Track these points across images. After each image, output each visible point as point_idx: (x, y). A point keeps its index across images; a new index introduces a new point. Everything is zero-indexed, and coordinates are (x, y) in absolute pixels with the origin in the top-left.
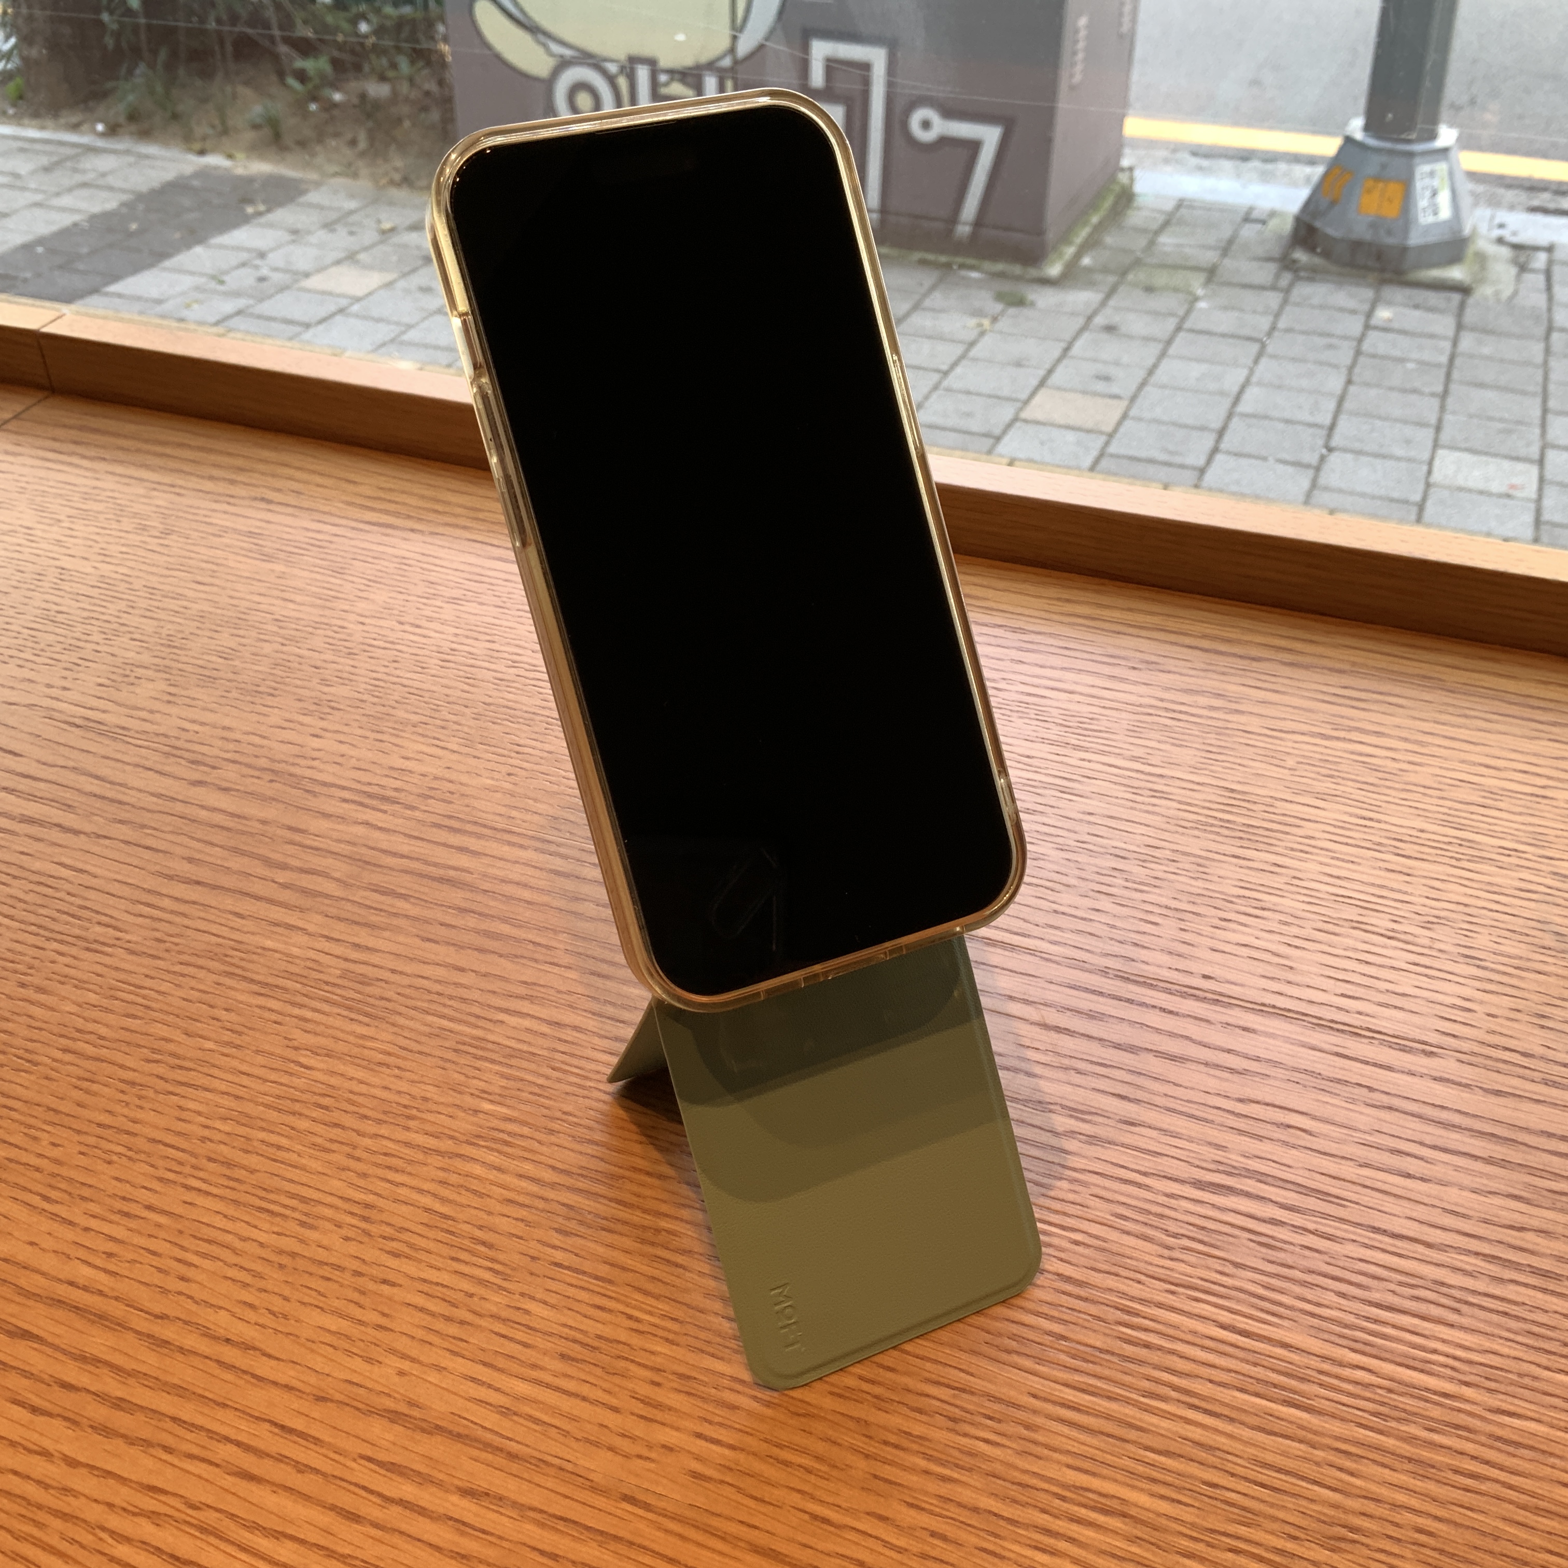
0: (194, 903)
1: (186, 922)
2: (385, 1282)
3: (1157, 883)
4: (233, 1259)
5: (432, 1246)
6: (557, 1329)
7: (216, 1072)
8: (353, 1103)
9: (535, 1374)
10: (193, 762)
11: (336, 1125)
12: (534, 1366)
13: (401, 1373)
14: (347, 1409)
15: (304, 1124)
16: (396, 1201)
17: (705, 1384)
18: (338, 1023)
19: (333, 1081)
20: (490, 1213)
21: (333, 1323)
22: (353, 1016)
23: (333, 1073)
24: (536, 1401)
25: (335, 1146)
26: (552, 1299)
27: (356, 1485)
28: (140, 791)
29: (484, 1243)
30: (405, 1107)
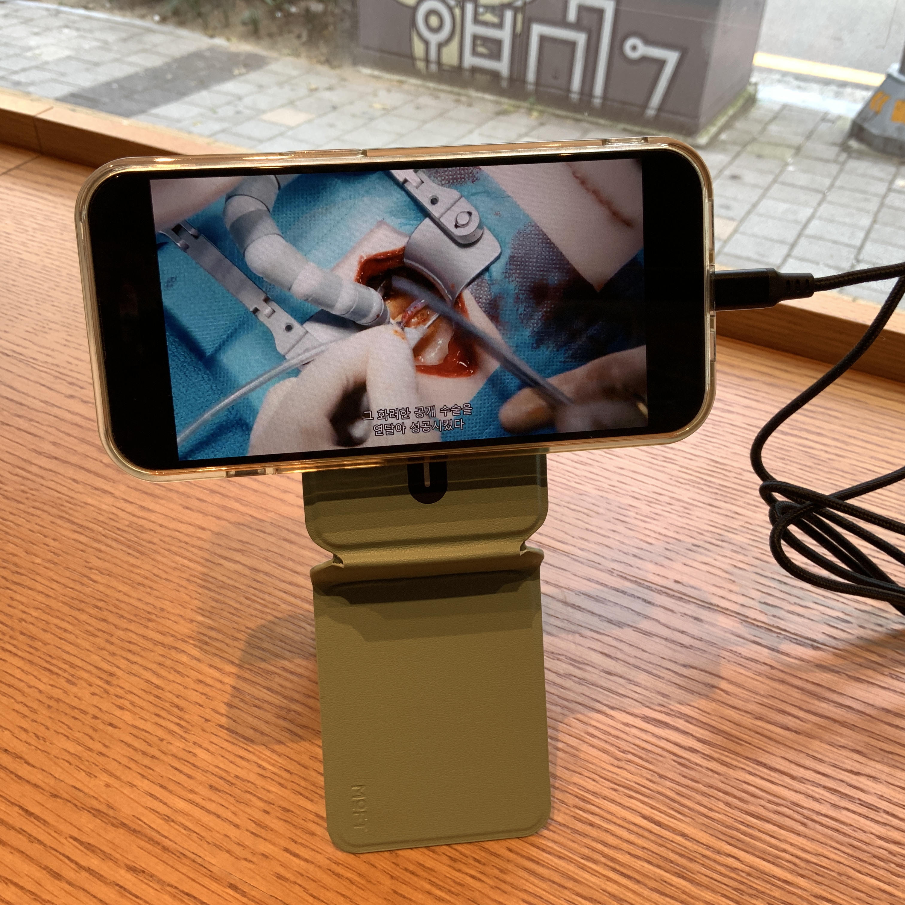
0: (51, 470)
1: (43, 482)
2: (111, 725)
3: (656, 517)
4: (21, 698)
5: (144, 704)
6: (212, 769)
7: (38, 578)
8: (116, 606)
9: (191, 796)
10: (71, 383)
11: (104, 620)
12: (192, 791)
13: (108, 785)
14: (69, 804)
15: (83, 617)
16: (130, 673)
17: (298, 816)
18: (120, 555)
19: (109, 592)
20: (186, 688)
21: (72, 747)
22: (130, 551)
23: (109, 587)
24: (186, 814)
25: (99, 634)
26: (212, 748)
27: (64, 855)
28: (35, 398)
29: (178, 707)
30: (149, 613)
